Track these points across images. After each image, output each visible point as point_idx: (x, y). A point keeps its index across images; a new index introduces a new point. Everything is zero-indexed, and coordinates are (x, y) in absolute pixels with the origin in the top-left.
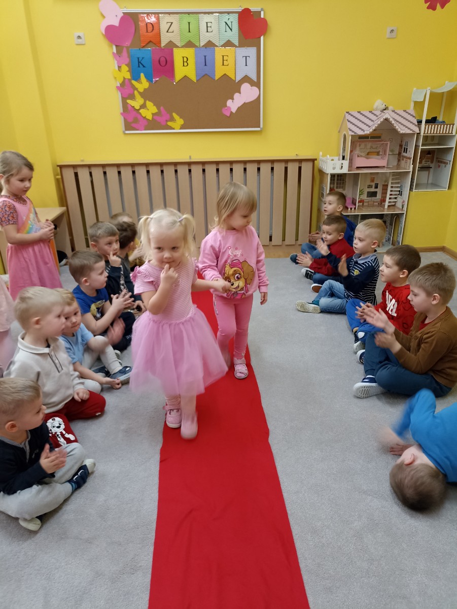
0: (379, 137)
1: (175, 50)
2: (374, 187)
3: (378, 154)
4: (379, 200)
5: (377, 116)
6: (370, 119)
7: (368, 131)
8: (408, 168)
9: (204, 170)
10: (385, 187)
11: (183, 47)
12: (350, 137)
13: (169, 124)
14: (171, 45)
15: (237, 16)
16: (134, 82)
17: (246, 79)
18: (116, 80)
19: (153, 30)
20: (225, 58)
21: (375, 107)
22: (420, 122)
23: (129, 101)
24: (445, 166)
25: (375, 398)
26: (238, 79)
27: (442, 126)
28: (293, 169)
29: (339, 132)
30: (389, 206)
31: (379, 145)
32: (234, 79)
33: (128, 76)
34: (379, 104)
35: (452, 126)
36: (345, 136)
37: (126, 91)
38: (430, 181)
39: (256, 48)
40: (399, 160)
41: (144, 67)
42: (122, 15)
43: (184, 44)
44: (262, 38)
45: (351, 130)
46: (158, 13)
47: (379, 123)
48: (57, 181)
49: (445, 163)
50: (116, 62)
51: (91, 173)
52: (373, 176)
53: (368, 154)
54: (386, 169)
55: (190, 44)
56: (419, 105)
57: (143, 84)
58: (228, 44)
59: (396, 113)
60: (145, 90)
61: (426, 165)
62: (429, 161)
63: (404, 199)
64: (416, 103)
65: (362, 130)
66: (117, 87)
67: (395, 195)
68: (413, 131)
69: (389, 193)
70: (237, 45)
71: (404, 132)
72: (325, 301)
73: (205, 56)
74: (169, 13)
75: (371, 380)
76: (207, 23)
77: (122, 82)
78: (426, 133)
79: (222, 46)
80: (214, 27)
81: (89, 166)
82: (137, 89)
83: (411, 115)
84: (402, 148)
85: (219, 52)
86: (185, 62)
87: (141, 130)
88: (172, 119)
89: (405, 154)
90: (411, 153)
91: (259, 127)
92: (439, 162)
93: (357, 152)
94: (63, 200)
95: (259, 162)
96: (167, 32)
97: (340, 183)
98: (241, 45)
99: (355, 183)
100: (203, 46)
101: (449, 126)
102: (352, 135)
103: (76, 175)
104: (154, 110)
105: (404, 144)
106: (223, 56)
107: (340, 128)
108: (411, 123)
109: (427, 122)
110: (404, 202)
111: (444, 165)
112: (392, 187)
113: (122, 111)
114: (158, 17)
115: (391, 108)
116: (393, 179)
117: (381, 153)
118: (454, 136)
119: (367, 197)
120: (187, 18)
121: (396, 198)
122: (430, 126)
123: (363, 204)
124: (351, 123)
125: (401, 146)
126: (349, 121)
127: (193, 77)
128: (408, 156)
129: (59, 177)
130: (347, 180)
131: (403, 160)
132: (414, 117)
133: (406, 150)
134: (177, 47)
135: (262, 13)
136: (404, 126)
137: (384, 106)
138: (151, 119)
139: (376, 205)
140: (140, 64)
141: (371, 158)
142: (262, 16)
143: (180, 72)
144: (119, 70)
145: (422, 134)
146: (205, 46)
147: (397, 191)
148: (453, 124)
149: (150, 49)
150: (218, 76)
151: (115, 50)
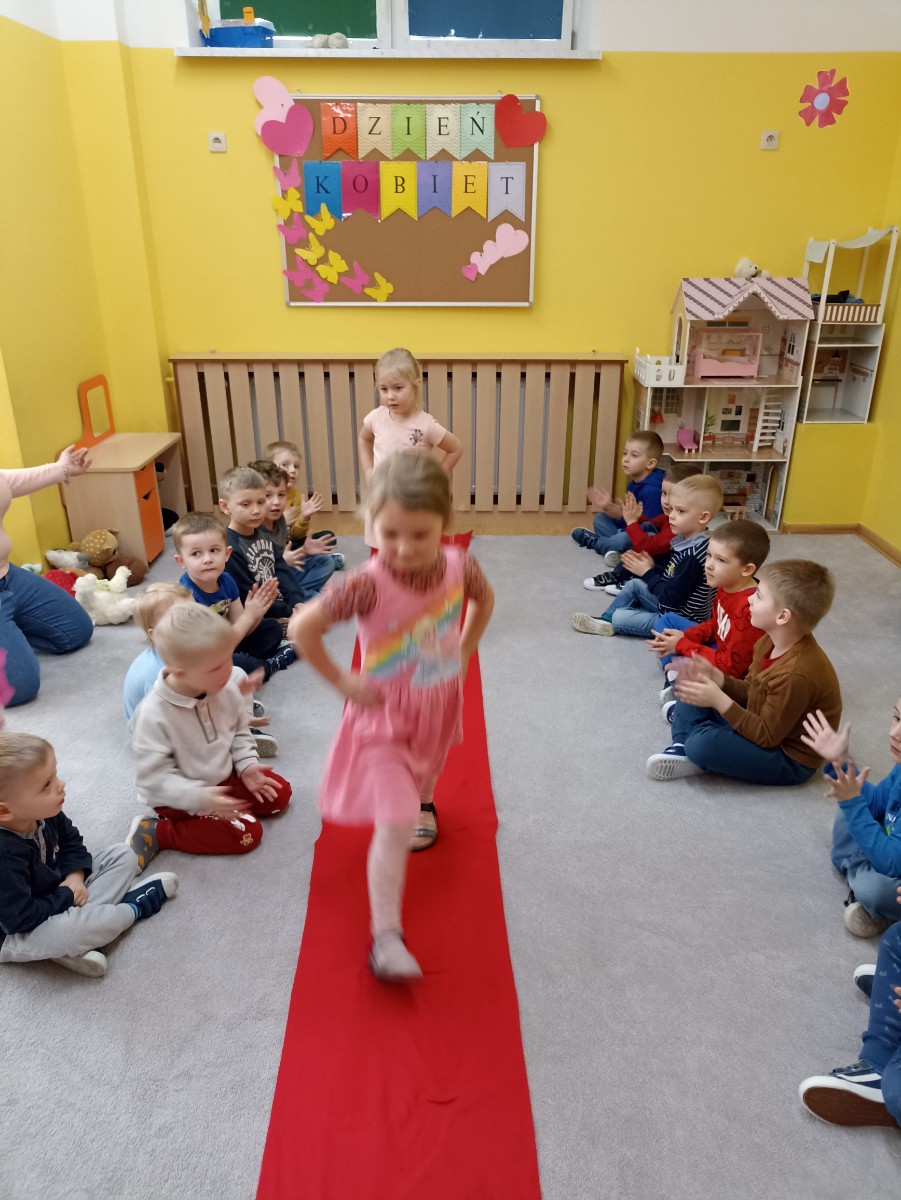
0: (745, 324)
1: (383, 165)
2: (734, 412)
3: (742, 353)
4: (744, 436)
5: (739, 287)
6: (726, 293)
7: (720, 314)
8: (794, 381)
10: (754, 413)
11: (396, 159)
12: (689, 325)
13: (368, 291)
14: (376, 156)
15: (493, 107)
16: (308, 218)
17: (506, 217)
18: (278, 215)
19: (345, 129)
20: (470, 180)
21: (737, 270)
22: (816, 299)
23: (299, 251)
24: (864, 379)
25: (684, 780)
26: (492, 215)
27: (858, 308)
28: (585, 377)
29: (672, 312)
30: (760, 448)
31: (743, 339)
32: (484, 216)
33: (299, 207)
34: (744, 265)
35: (875, 308)
36: (681, 320)
37: (294, 232)
38: (838, 405)
39: (524, 163)
40: (780, 366)
41: (327, 192)
42: (293, 103)
43: (397, 155)
44: (536, 146)
45: (690, 312)
46: (354, 102)
47: (741, 300)
48: (168, 386)
49: (863, 373)
50: (279, 183)
51: (226, 376)
52: (733, 393)
53: (724, 352)
54: (755, 381)
55: (408, 156)
56: (816, 269)
57: (324, 222)
58: (476, 156)
60: (327, 231)
61: (831, 375)
62: (835, 369)
63: (787, 437)
64: (812, 265)
65: (711, 312)
66: (280, 227)
68: (804, 316)
69: (760, 424)
70: (492, 157)
71: (786, 317)
72: (623, 615)
73: (435, 177)
74: (374, 102)
75: (680, 751)
76: (440, 119)
77: (289, 218)
78: (828, 319)
79: (465, 159)
80: (452, 125)
81: (224, 363)
82: (313, 230)
83: (802, 287)
84: (785, 345)
85: (459, 170)
86: (400, 184)
87: (318, 301)
88: (374, 284)
89: (790, 356)
90: (799, 354)
91: (527, 300)
92: (853, 370)
93: (702, 350)
94: (176, 421)
95: (524, 363)
96: (370, 133)
97: (672, 405)
98: (499, 158)
99: (699, 406)
100: (432, 159)
101: (869, 308)
102: (692, 322)
103: (201, 376)
104: (343, 266)
105: (788, 337)
106: (466, 177)
107: (674, 306)
108: (801, 301)
109: (831, 299)
110: (786, 441)
111: (861, 377)
112: (767, 414)
113: (285, 268)
114: (356, 107)
116: (768, 400)
117: (747, 352)
118: (880, 326)
119: (722, 430)
120: (405, 111)
121: (773, 434)
122: (835, 307)
123: (713, 443)
124: (691, 298)
125: (784, 340)
126: (687, 296)
127: (412, 211)
128: (795, 360)
129: (171, 379)
130: (684, 399)
131: (787, 365)
132: (806, 290)
133: (791, 349)
135: (538, 103)
136: (787, 306)
137: (753, 268)
138: (335, 282)
139: (737, 446)
140: (320, 188)
141: (728, 361)
142: (538, 109)
143: (389, 201)
144: (283, 197)
145: (820, 321)
146: (435, 159)
147: (775, 421)
148: (878, 306)
149: (338, 162)
150: (456, 209)
151: (278, 165)
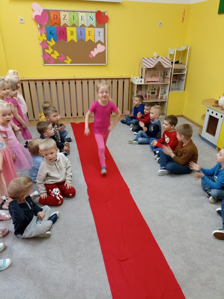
0: (156, 69)
1: (67, 28)
2: (154, 90)
3: (155, 76)
4: (156, 95)
5: (155, 60)
6: (152, 61)
7: (152, 66)
8: (168, 82)
9: (82, 83)
10: (158, 90)
11: (71, 26)
13: (65, 61)
14: (66, 25)
15: (95, 14)
16: (48, 42)
17: (99, 42)
18: (40, 40)
19: (57, 18)
21: (154, 56)
22: (172, 63)
23: (46, 50)
26: (96, 42)
27: (181, 65)
28: (121, 82)
29: (139, 66)
30: (160, 98)
31: (155, 72)
32: (94, 42)
33: (45, 39)
34: (155, 55)
36: (142, 68)
37: (44, 45)
38: (176, 88)
39: (103, 28)
40: (164, 79)
41: (53, 35)
42: (43, 11)
44: (106, 24)
45: (145, 66)
46: (59, 11)
47: (156, 63)
49: (182, 80)
50: (39, 32)
51: (29, 84)
52: (153, 86)
53: (151, 76)
54: (159, 82)
55: (74, 25)
56: (171, 56)
57: (52, 43)
58: (91, 26)
59: (162, 59)
60: (53, 45)
61: (174, 80)
62: (176, 79)
64: (170, 54)
65: (150, 66)
66: (40, 44)
67: (162, 93)
68: (170, 67)
69: (160, 92)
70: (95, 26)
71: (166, 67)
72: (140, 139)
73: (81, 31)
74: (64, 11)
75: (164, 169)
76: (82, 16)
77: (43, 41)
78: (175, 68)
79: (88, 27)
80: (85, 18)
81: (28, 80)
82: (49, 45)
83: (169, 60)
84: (165, 73)
85: (87, 30)
86: (72, 33)
87: (52, 64)
88: (66, 59)
89: (166, 76)
90: (169, 76)
92: (179, 79)
93: (147, 75)
96: (64, 19)
97: (140, 88)
98: (97, 27)
100: (80, 27)
101: (183, 65)
102: (145, 68)
103: (22, 84)
104: (58, 55)
106: (89, 31)
107: (140, 64)
108: (169, 63)
109: (175, 63)
110: (166, 96)
112: (161, 90)
113: (42, 55)
115: (160, 56)
116: (162, 87)
117: (156, 75)
118: (186, 69)
119: (151, 94)
120: (73, 14)
121: (163, 95)
122: (176, 65)
123: (149, 97)
124: (145, 63)
125: (164, 72)
126: (144, 62)
127: (76, 40)
128: (168, 77)
130: (143, 87)
131: (166, 78)
132: (170, 61)
133: (167, 75)
134: (68, 26)
135: (106, 13)
136: (166, 64)
137: (157, 55)
138: (56, 59)
139: (155, 98)
140: (51, 33)
141: (153, 78)
142: (106, 15)
143: (70, 38)
144: (41, 36)
145: (173, 68)
146: (81, 26)
147: (163, 92)
148: (185, 64)
149: (56, 26)
150: (87, 40)
151: (39, 27)
